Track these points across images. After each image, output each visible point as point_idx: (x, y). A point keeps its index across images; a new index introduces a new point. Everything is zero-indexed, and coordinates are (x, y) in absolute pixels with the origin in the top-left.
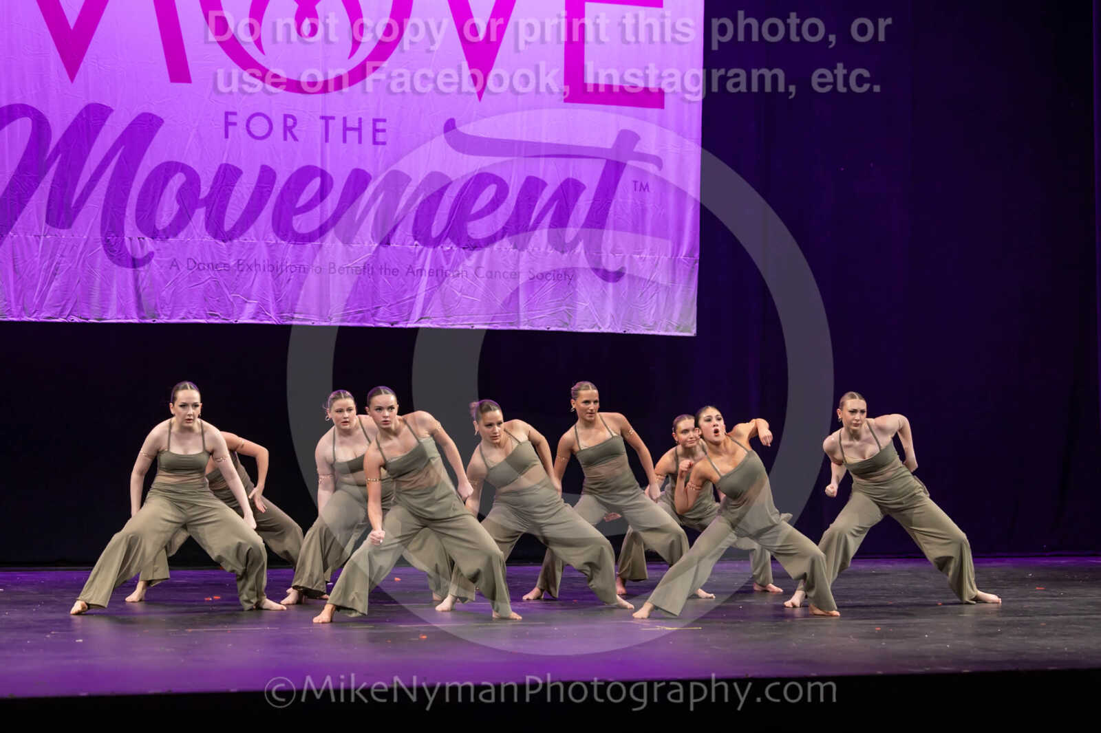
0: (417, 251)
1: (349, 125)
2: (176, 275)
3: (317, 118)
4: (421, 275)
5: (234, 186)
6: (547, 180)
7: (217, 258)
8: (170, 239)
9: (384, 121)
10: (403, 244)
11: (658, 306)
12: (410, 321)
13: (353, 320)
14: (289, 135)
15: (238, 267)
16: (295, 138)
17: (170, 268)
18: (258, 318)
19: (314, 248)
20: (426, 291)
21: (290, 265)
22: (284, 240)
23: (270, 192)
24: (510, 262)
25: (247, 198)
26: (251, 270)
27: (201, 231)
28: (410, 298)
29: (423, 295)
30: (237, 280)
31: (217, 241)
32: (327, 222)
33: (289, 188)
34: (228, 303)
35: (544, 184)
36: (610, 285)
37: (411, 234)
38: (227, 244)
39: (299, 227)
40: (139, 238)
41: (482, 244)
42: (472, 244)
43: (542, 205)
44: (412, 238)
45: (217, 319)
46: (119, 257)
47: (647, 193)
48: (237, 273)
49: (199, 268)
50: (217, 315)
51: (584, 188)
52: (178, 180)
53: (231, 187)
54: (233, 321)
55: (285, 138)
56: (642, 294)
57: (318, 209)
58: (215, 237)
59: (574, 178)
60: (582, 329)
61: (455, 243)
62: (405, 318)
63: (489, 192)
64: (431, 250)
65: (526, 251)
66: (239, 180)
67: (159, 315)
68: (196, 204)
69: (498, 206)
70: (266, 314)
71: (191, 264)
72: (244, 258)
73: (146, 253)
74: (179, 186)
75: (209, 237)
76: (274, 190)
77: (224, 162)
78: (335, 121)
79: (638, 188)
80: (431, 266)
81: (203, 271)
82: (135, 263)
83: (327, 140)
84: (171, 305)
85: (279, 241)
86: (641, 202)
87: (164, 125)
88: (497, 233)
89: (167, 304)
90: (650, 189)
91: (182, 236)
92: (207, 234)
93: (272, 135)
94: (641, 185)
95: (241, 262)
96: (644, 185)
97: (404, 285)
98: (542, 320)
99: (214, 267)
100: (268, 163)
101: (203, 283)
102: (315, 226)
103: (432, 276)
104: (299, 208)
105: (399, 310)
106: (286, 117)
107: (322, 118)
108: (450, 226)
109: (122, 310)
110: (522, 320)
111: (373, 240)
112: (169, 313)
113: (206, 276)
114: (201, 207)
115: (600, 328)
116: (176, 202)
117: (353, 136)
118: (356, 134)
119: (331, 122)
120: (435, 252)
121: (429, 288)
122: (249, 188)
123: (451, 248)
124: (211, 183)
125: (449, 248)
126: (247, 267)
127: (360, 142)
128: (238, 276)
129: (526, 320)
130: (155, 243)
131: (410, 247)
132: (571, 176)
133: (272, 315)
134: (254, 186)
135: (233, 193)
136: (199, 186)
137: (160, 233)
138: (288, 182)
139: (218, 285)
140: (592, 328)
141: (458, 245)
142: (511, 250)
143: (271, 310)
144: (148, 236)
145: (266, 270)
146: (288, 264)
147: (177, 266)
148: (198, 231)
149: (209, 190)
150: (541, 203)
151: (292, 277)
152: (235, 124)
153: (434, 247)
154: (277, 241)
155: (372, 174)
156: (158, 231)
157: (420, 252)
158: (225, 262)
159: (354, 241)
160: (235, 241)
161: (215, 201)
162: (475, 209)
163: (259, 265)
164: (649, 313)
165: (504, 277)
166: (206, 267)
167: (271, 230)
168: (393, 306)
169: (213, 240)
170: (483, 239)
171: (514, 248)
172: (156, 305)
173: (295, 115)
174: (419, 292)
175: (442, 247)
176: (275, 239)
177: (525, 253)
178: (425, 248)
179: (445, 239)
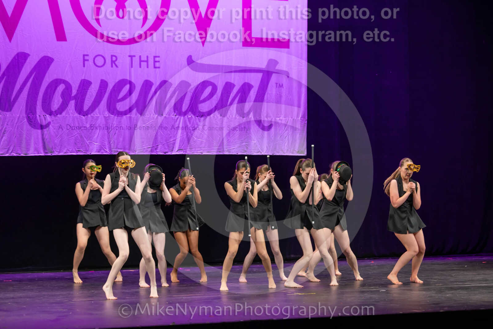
0: (176, 118)
1: (142, 59)
2: (61, 132)
3: (127, 56)
4: (178, 129)
5: (88, 90)
6: (235, 83)
7: (81, 124)
8: (58, 115)
9: (159, 57)
10: (169, 115)
11: (288, 141)
12: (173, 151)
13: (146, 151)
14: (114, 65)
15: (91, 128)
16: (117, 66)
17: (59, 129)
18: (101, 152)
19: (127, 118)
20: (181, 137)
21: (116, 127)
22: (113, 115)
23: (105, 92)
24: (219, 122)
25: (94, 95)
26: (97, 129)
27: (73, 111)
28: (173, 141)
29: (179, 139)
30: (90, 134)
31: (80, 116)
32: (133, 105)
33: (114, 90)
34: (87, 145)
35: (234, 86)
36: (266, 133)
37: (173, 110)
38: (85, 117)
39: (120, 108)
40: (44, 116)
41: (206, 114)
42: (201, 114)
43: (233, 95)
44: (173, 112)
45: (81, 153)
46: (34, 125)
47: (283, 89)
48: (91, 131)
49: (72, 129)
50: (81, 151)
51: (253, 87)
52: (61, 87)
53: (87, 90)
54: (89, 153)
55: (112, 66)
56: (281, 136)
57: (128, 99)
58: (79, 114)
59: (248, 82)
60: (253, 153)
61: (193, 114)
62: (171, 150)
63: (209, 90)
64: (182, 118)
65: (226, 117)
66: (90, 86)
67: (54, 152)
68: (70, 98)
69: (212, 96)
70: (105, 150)
71: (69, 127)
72: (93, 124)
73: (47, 122)
74: (62, 90)
75: (77, 114)
76: (107, 91)
77: (83, 78)
78: (136, 57)
79: (278, 87)
80: (182, 125)
81: (74, 131)
82: (42, 127)
83: (132, 67)
84: (59, 147)
85: (110, 115)
86: (279, 93)
87: (54, 61)
88: (212, 109)
89: (57, 146)
90: (284, 87)
91: (64, 114)
92: (76, 112)
93: (105, 65)
94: (280, 85)
95: (92, 125)
96: (281, 85)
97: (170, 135)
98: (234, 149)
99: (79, 128)
100: (104, 78)
101: (74, 136)
102: (127, 108)
103: (183, 130)
104: (120, 99)
105: (168, 146)
106: (112, 56)
107: (130, 56)
108: (190, 107)
109: (36, 149)
110: (225, 150)
111: (155, 114)
112: (58, 150)
113: (75, 133)
114: (73, 100)
115: (261, 153)
116: (60, 98)
117: (144, 64)
118: (145, 63)
119: (134, 58)
120: (184, 118)
121: (181, 136)
122: (95, 90)
123: (192, 116)
124: (77, 88)
125: (190, 117)
126: (95, 128)
127: (148, 67)
128: (91, 132)
129: (227, 149)
130: (51, 118)
131: (172, 116)
132: (246, 81)
133: (107, 150)
134: (98, 89)
135: (88, 93)
136: (72, 90)
137: (54, 113)
138: (114, 87)
139: (81, 137)
140: (258, 153)
141: (194, 115)
142: (219, 117)
143: (107, 147)
144: (48, 114)
145: (104, 129)
146: (115, 126)
147: (62, 128)
148: (71, 111)
149: (76, 91)
150: (233, 94)
151: (117, 132)
152: (88, 60)
153: (184, 116)
154: (109, 115)
155: (154, 82)
156: (52, 112)
157: (177, 119)
158: (85, 126)
159: (146, 114)
160: (89, 116)
161: (79, 97)
162: (202, 98)
163: (101, 127)
164: (284, 145)
165: (216, 130)
166: (76, 128)
167: (106, 110)
168: (165, 145)
169: (79, 115)
170: (206, 112)
171: (220, 116)
172: (52, 147)
173: (116, 55)
174: (177, 137)
175: (187, 116)
176: (108, 113)
177: (225, 118)
178: (180, 117)
179: (189, 112)
